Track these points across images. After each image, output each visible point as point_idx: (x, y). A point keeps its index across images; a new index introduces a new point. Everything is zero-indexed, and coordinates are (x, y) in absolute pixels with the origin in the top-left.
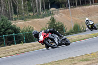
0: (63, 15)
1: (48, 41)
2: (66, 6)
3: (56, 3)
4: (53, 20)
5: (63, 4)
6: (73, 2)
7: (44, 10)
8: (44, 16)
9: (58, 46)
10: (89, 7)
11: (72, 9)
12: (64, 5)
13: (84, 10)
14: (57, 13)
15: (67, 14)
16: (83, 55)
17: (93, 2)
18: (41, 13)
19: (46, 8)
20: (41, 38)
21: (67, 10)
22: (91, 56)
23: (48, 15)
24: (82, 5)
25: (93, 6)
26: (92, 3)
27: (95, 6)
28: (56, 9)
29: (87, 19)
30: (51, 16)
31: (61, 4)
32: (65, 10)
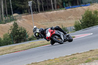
0: (26, 20)
1: (55, 37)
2: (29, 12)
3: (18, 8)
4: (16, 25)
5: (25, 9)
6: (36, 8)
7: (6, 15)
8: (7, 21)
9: (64, 42)
10: (52, 12)
11: (35, 15)
12: (26, 11)
13: (46, 15)
14: (20, 19)
15: (30, 19)
16: (46, 61)
17: (56, 7)
18: (4, 18)
19: (8, 14)
20: (49, 35)
21: (30, 15)
22: (54, 62)
23: (11, 21)
24: (45, 10)
25: (55, 12)
26: (54, 8)
27: (58, 11)
28: (19, 15)
29: (35, 27)
30: (13, 22)
31: (23, 9)
32: (28, 16)
